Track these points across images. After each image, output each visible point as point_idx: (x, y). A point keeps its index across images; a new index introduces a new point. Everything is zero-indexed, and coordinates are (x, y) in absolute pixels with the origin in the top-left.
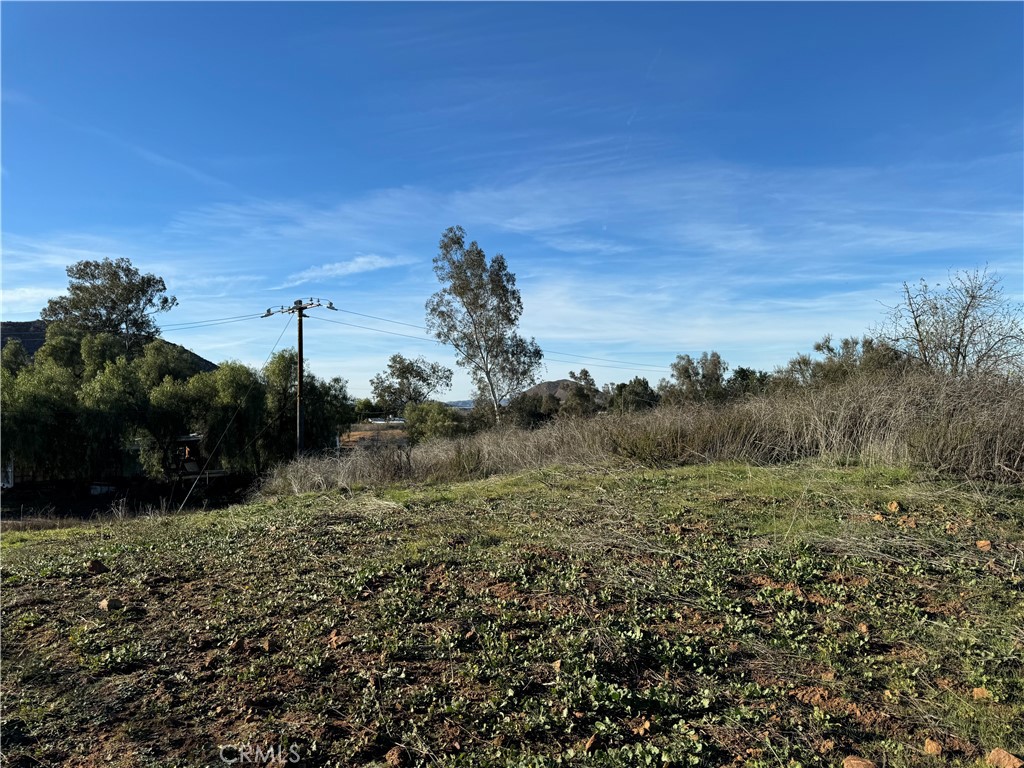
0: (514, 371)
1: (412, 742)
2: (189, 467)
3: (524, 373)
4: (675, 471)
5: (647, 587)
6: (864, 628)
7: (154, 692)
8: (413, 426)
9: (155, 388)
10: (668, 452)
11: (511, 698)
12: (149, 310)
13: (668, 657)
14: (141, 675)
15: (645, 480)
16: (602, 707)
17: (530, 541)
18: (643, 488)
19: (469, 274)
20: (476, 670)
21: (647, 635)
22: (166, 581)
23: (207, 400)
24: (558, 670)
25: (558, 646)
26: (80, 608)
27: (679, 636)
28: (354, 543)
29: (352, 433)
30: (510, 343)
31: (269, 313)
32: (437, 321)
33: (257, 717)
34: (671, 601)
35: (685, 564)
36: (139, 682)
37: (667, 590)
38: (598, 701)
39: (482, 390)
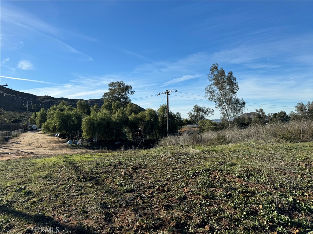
1: (213, 224)
2: (139, 137)
3: (239, 110)
4: (300, 144)
5: (293, 184)
7: (137, 199)
8: (201, 127)
9: (130, 116)
10: (297, 137)
11: (245, 215)
12: (128, 95)
13: (304, 209)
14: (134, 194)
15: (288, 147)
16: (279, 222)
17: (246, 166)
18: (288, 150)
19: (220, 78)
20: (232, 205)
21: (294, 200)
22: (138, 168)
23: (143, 119)
24: (261, 208)
25: (260, 200)
26: (117, 174)
27: (308, 202)
28: (188, 162)
29: (183, 129)
31: (159, 94)
32: (209, 94)
33: (166, 210)
34: (303, 189)
35: (307, 177)
36: (133, 196)
37: (301, 185)
38: (278, 220)
39: (224, 116)
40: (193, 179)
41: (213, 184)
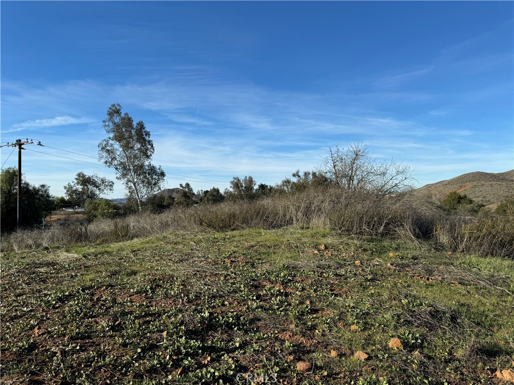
0: (149, 183)
1: (82, 383)
3: (155, 184)
4: (229, 233)
5: (213, 290)
6: (308, 302)
8: (90, 212)
10: (226, 224)
11: (139, 353)
13: (221, 324)
15: (215, 238)
16: (187, 352)
17: (154, 272)
18: (214, 242)
19: (124, 130)
20: (121, 341)
21: (211, 314)
24: (165, 336)
25: (166, 324)
27: (226, 313)
28: (52, 277)
29: (52, 216)
30: (147, 168)
32: (105, 154)
34: (224, 297)
35: (231, 278)
37: (222, 291)
38: (185, 350)
39: (131, 193)
40: (57, 308)
41: (93, 311)
